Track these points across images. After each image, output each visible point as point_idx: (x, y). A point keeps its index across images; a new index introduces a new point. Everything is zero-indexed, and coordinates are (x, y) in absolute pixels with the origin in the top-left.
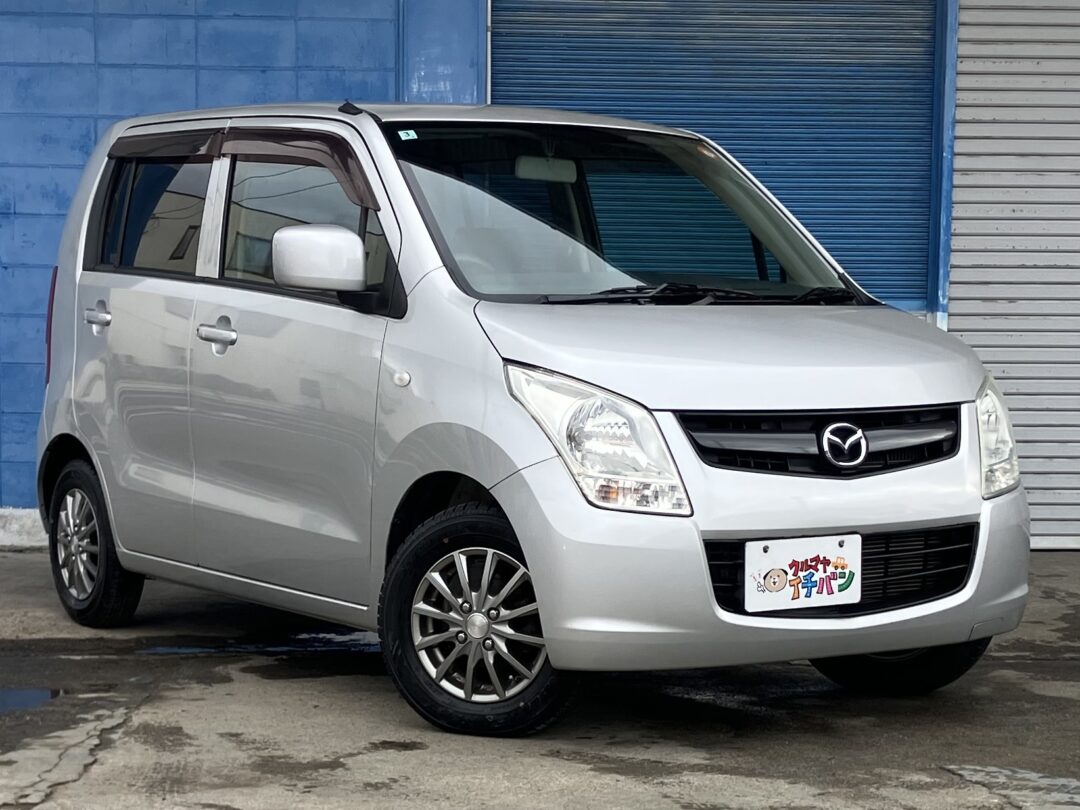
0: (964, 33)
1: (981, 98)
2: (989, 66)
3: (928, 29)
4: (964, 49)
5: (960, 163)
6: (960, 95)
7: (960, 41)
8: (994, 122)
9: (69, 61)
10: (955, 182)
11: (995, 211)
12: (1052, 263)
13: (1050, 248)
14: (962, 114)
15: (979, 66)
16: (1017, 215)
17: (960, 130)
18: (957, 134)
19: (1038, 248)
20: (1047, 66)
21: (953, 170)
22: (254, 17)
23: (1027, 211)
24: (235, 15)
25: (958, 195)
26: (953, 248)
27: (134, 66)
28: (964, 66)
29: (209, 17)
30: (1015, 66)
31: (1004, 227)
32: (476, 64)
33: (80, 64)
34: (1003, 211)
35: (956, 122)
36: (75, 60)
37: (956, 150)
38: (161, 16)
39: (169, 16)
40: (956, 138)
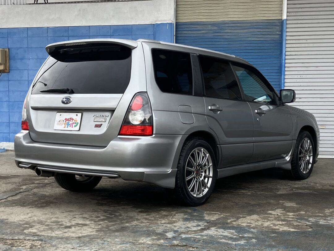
0: (288, 34)
1: (292, 49)
2: (294, 42)
3: (280, 31)
4: (288, 38)
5: (287, 65)
6: (287, 49)
7: (286, 36)
8: (296, 55)
10: (286, 70)
11: (296, 76)
12: (310, 89)
13: (310, 85)
14: (287, 53)
15: (291, 42)
16: (301, 77)
17: (287, 57)
18: (286, 58)
19: (307, 85)
20: (309, 41)
21: (285, 67)
22: (123, 35)
23: (304, 76)
24: (119, 35)
25: (286, 73)
26: (285, 86)
28: (288, 42)
30: (301, 41)
31: (298, 80)
34: (298, 76)
35: (286, 55)
37: (286, 62)
38: (103, 35)
39: (105, 36)
40: (286, 59)
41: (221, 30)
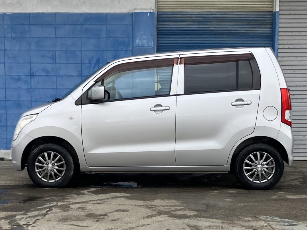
0: (280, 25)
1: (285, 42)
2: (287, 34)
3: (271, 24)
4: (280, 30)
6: (279, 41)
7: (279, 27)
8: (289, 48)
9: (49, 36)
11: (289, 72)
12: (304, 85)
13: (304, 81)
14: (280, 46)
15: (284, 34)
16: (295, 72)
18: (279, 52)
19: (300, 81)
20: (302, 34)
22: (96, 24)
23: (297, 71)
24: (91, 24)
27: (65, 37)
28: (280, 34)
29: (84, 24)
30: (294, 34)
31: (291, 76)
32: (153, 35)
33: (52, 37)
34: (291, 72)
35: (278, 48)
36: (50, 36)
37: (278, 56)
38: (72, 24)
39: (74, 24)
41: (207, 21)
